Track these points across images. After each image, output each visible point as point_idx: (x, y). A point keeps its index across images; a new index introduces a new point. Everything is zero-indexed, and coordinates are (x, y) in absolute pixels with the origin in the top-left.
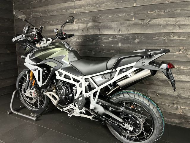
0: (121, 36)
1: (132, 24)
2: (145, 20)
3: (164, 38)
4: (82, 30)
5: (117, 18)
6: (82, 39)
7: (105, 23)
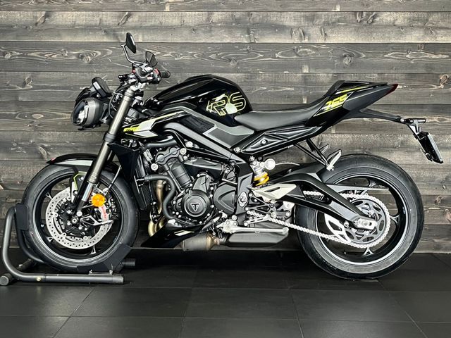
0: (307, 48)
1: (333, 20)
2: (364, 13)
3: (408, 56)
4: (194, 30)
5: (297, 5)
6: (192, 55)
7: (265, 14)
